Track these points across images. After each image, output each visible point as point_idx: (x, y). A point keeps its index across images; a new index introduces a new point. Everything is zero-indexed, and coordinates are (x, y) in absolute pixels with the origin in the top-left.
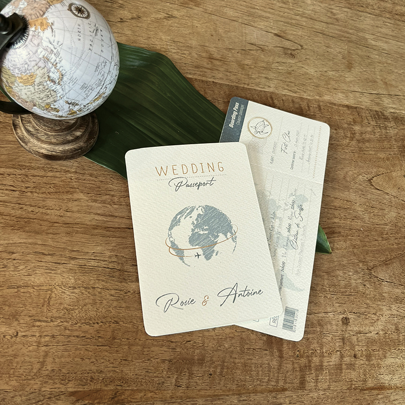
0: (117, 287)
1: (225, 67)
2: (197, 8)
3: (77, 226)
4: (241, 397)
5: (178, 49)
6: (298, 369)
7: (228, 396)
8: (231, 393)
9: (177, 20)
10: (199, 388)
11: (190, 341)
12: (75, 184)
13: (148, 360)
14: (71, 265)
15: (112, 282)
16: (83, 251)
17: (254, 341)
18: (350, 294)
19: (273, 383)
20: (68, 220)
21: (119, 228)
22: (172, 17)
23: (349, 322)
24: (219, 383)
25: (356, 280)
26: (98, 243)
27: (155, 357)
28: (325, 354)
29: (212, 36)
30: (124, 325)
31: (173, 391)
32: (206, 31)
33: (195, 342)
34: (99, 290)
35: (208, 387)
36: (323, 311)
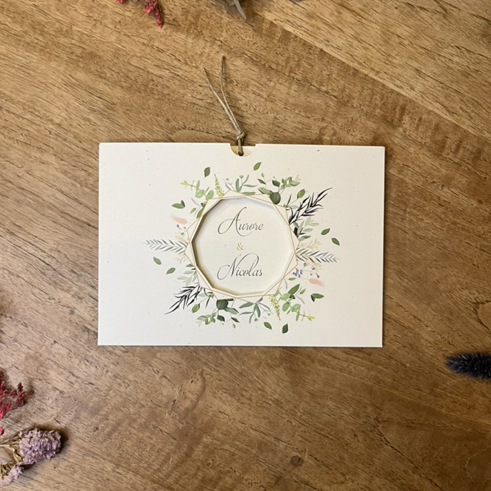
0: (44, 287)
1: (358, 28)
3: (31, 197)
4: (118, 468)
6: (200, 478)
7: (104, 459)
8: (109, 459)
11: (93, 384)
12: (52, 142)
13: (40, 380)
14: (5, 240)
15: (41, 279)
16: (25, 229)
17: (166, 423)
18: (327, 435)
19: (161, 475)
20: (25, 185)
21: (77, 219)
23: (301, 465)
24: (102, 442)
25: (348, 423)
26: (45, 227)
27: (49, 381)
28: (244, 482)
30: (32, 331)
33: (98, 389)
34: (23, 281)
35: (87, 440)
36: (275, 435)
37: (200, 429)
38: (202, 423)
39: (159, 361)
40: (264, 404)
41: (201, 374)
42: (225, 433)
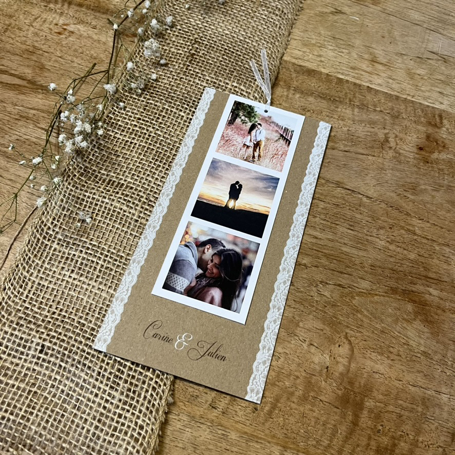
1: (389, 73)
2: (374, 7)
4: (286, 451)
5: (337, 46)
6: (374, 448)
7: (269, 442)
8: (275, 441)
9: (344, 17)
10: (237, 419)
17: (324, 391)
19: (333, 452)
22: (340, 12)
24: (263, 424)
28: (420, 445)
29: (383, 37)
31: (206, 411)
32: (377, 32)
35: (248, 423)
36: (434, 388)
37: (359, 393)
38: (360, 386)
39: (303, 330)
40: (414, 358)
41: (346, 337)
42: (386, 393)
